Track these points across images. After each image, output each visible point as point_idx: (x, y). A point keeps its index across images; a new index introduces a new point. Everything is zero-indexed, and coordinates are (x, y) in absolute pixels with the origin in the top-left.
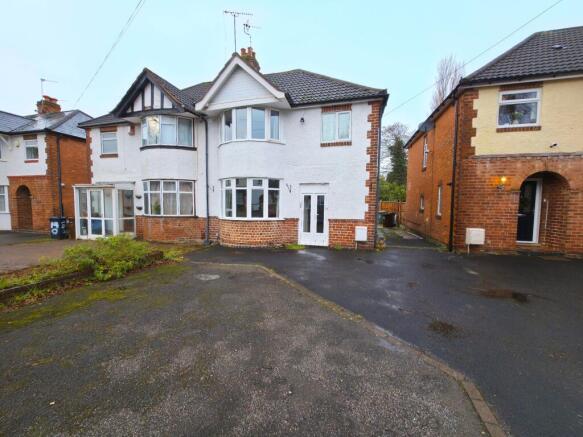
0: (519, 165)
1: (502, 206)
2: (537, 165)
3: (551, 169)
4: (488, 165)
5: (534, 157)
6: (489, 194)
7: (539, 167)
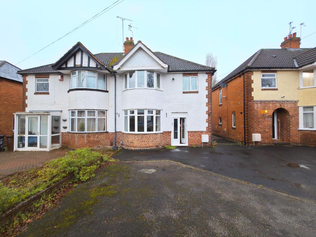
0: (271, 105)
1: (266, 123)
2: (277, 105)
3: (283, 107)
4: (259, 105)
5: (277, 102)
6: (260, 118)
7: (278, 106)
